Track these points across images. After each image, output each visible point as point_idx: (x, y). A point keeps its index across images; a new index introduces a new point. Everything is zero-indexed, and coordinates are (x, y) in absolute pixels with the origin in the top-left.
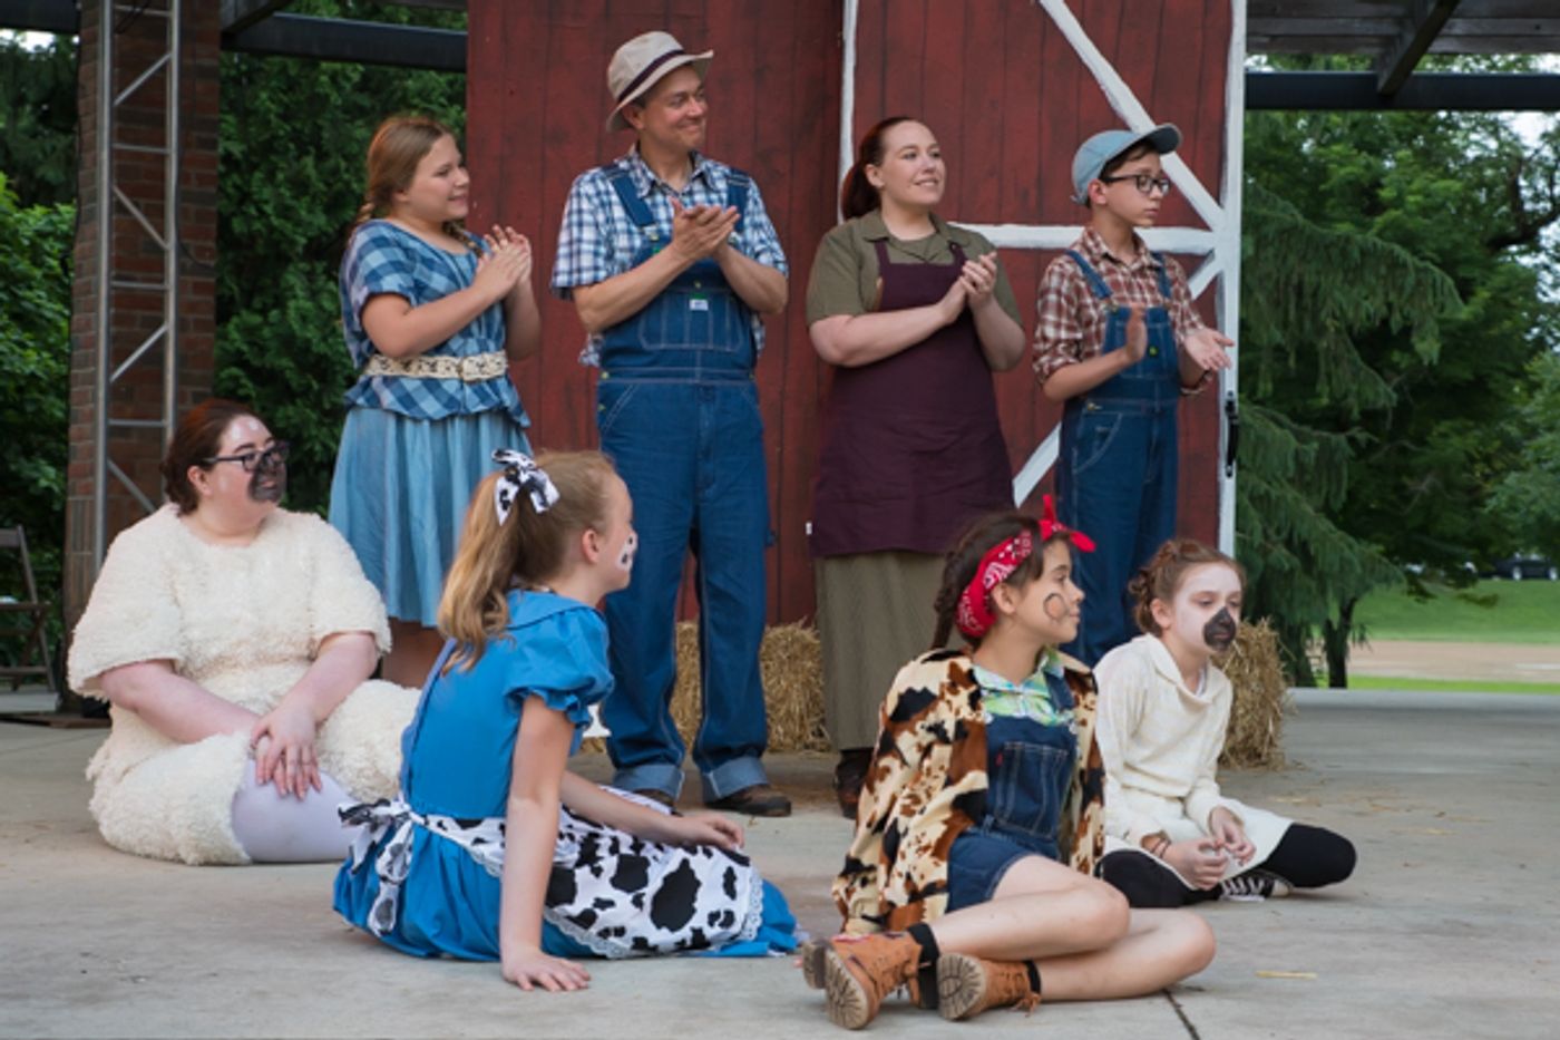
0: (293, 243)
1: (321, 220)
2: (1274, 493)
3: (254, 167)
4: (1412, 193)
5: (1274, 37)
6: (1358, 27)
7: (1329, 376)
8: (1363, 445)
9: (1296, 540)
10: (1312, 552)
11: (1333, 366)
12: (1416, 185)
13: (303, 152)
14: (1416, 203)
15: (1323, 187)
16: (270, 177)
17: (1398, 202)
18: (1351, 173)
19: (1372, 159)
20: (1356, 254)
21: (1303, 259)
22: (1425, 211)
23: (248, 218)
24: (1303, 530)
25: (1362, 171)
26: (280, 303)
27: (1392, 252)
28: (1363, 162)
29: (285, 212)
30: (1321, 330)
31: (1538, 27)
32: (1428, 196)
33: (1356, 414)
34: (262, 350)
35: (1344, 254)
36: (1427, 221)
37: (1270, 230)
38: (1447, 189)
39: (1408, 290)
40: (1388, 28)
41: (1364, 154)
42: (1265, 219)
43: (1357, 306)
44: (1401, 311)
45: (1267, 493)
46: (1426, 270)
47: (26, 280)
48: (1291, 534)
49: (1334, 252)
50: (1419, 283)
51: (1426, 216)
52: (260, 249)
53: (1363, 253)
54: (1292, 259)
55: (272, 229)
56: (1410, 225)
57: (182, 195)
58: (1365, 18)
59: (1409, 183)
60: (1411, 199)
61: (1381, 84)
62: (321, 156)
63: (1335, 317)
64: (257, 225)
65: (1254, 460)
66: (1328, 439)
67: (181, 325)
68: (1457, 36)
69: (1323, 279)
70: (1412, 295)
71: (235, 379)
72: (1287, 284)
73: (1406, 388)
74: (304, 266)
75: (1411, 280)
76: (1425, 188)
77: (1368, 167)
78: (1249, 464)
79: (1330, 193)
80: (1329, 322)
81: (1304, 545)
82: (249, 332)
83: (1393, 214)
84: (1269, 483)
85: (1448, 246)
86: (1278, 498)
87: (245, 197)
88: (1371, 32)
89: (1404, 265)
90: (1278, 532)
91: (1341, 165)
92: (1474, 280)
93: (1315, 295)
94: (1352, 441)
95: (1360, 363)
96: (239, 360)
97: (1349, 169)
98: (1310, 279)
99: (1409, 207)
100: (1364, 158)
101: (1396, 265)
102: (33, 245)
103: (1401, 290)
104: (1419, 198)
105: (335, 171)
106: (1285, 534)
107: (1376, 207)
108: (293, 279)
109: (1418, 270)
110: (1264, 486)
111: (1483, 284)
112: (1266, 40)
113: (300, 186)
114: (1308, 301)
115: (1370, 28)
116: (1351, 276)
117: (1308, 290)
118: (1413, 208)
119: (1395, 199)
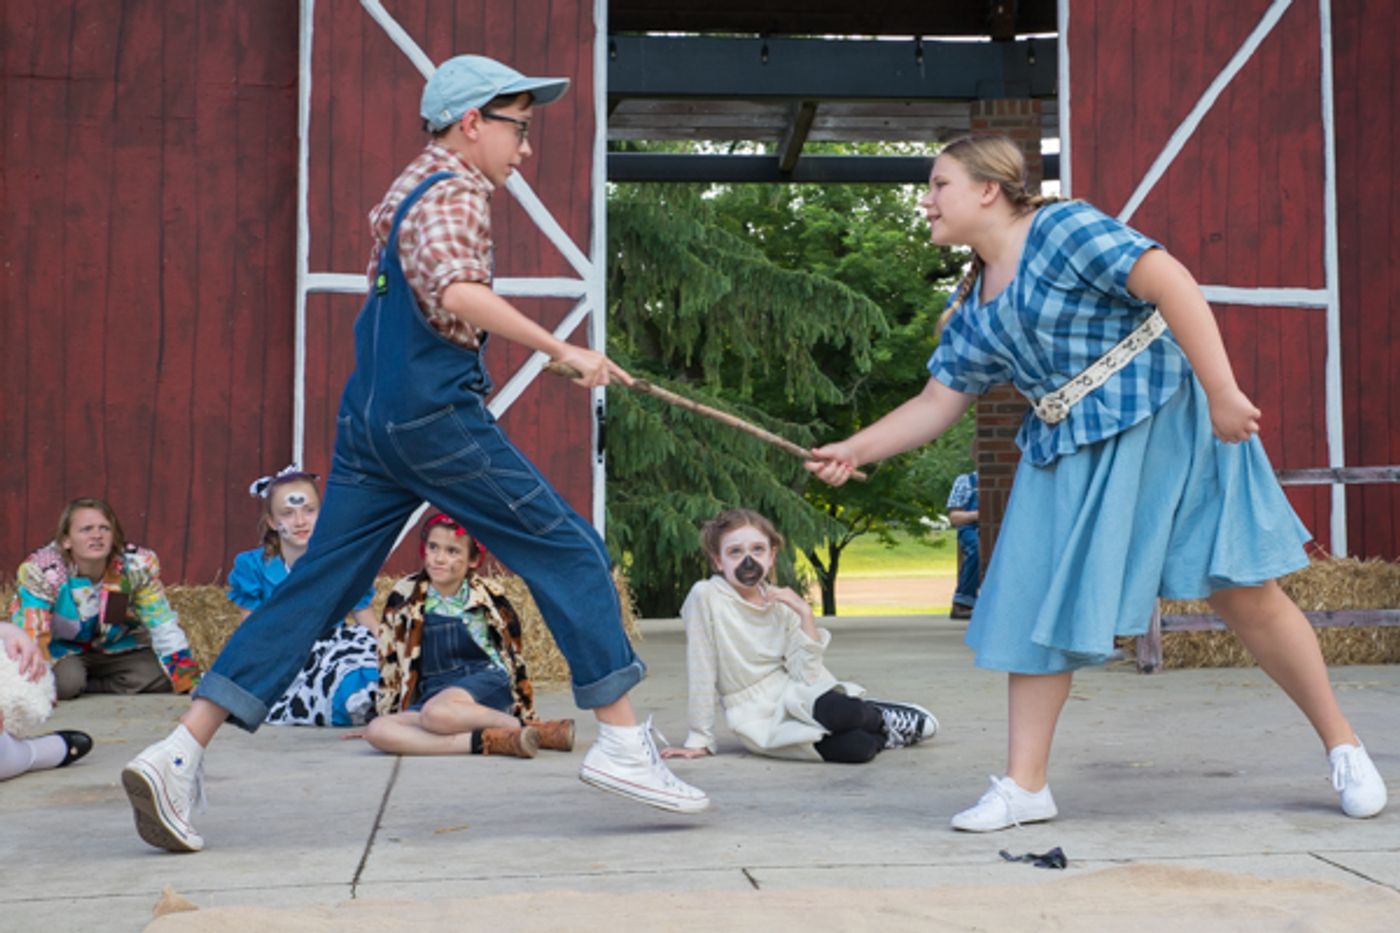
2: (749, 471)
4: (867, 241)
5: (698, 129)
6: (756, 122)
7: (794, 381)
8: (822, 433)
9: (766, 507)
10: (779, 515)
11: (797, 373)
12: (870, 235)
14: (870, 248)
15: (802, 236)
17: (857, 248)
18: (823, 226)
20: (810, 289)
21: (771, 292)
22: (878, 254)
24: (771, 499)
25: (830, 223)
27: (836, 287)
28: (832, 217)
30: (786, 346)
31: (886, 123)
32: (879, 242)
33: (814, 409)
35: (802, 289)
36: (880, 261)
37: (746, 271)
38: (892, 237)
39: (848, 316)
40: (778, 123)
41: (832, 210)
42: (741, 263)
43: (811, 327)
44: (844, 332)
45: (744, 471)
46: (861, 301)
48: (762, 502)
49: (794, 287)
50: (856, 311)
51: (879, 257)
53: (815, 288)
54: (762, 293)
56: (867, 265)
58: (761, 116)
59: (866, 232)
60: (866, 245)
61: (781, 163)
63: (794, 336)
65: (734, 446)
66: (796, 429)
69: (786, 308)
70: (852, 319)
72: (759, 312)
73: (868, 387)
75: (850, 308)
76: (877, 236)
77: (834, 221)
78: (731, 449)
79: (808, 240)
80: (791, 340)
81: (773, 509)
83: (854, 256)
84: (747, 464)
85: (895, 279)
86: (753, 475)
88: (766, 125)
89: (846, 298)
90: (753, 500)
91: (816, 220)
92: (916, 304)
93: (781, 320)
94: (813, 430)
95: (816, 370)
97: (821, 223)
98: (778, 308)
99: (866, 251)
100: (832, 214)
101: (839, 297)
103: (843, 315)
104: (872, 244)
106: (758, 502)
107: (843, 251)
109: (855, 301)
110: (742, 466)
111: (922, 307)
112: (692, 131)
114: (777, 324)
115: (766, 122)
116: (807, 305)
117: (777, 317)
118: (869, 252)
119: (855, 244)
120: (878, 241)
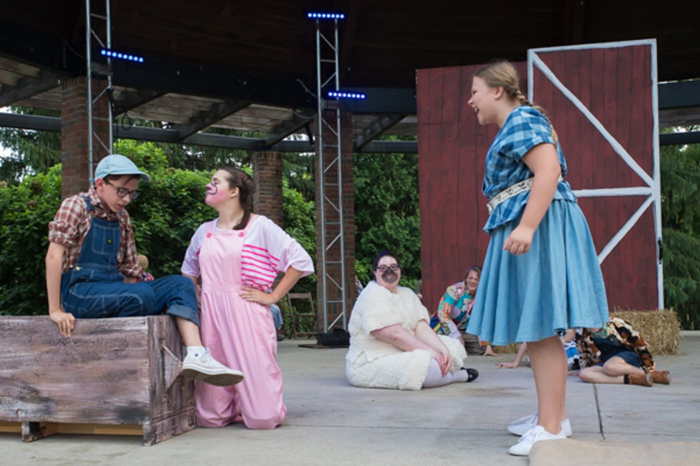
0: (386, 206)
1: (394, 198)
3: (374, 185)
13: (388, 179)
16: (379, 187)
23: (373, 200)
26: (383, 224)
29: (383, 197)
34: (378, 238)
47: (308, 223)
52: (377, 208)
55: (380, 202)
57: (344, 197)
62: (393, 180)
64: (376, 202)
67: (345, 234)
71: (371, 247)
74: (390, 212)
82: (374, 233)
87: (372, 193)
96: (372, 241)
102: (310, 212)
105: (397, 184)
108: (387, 216)
113: (387, 189)
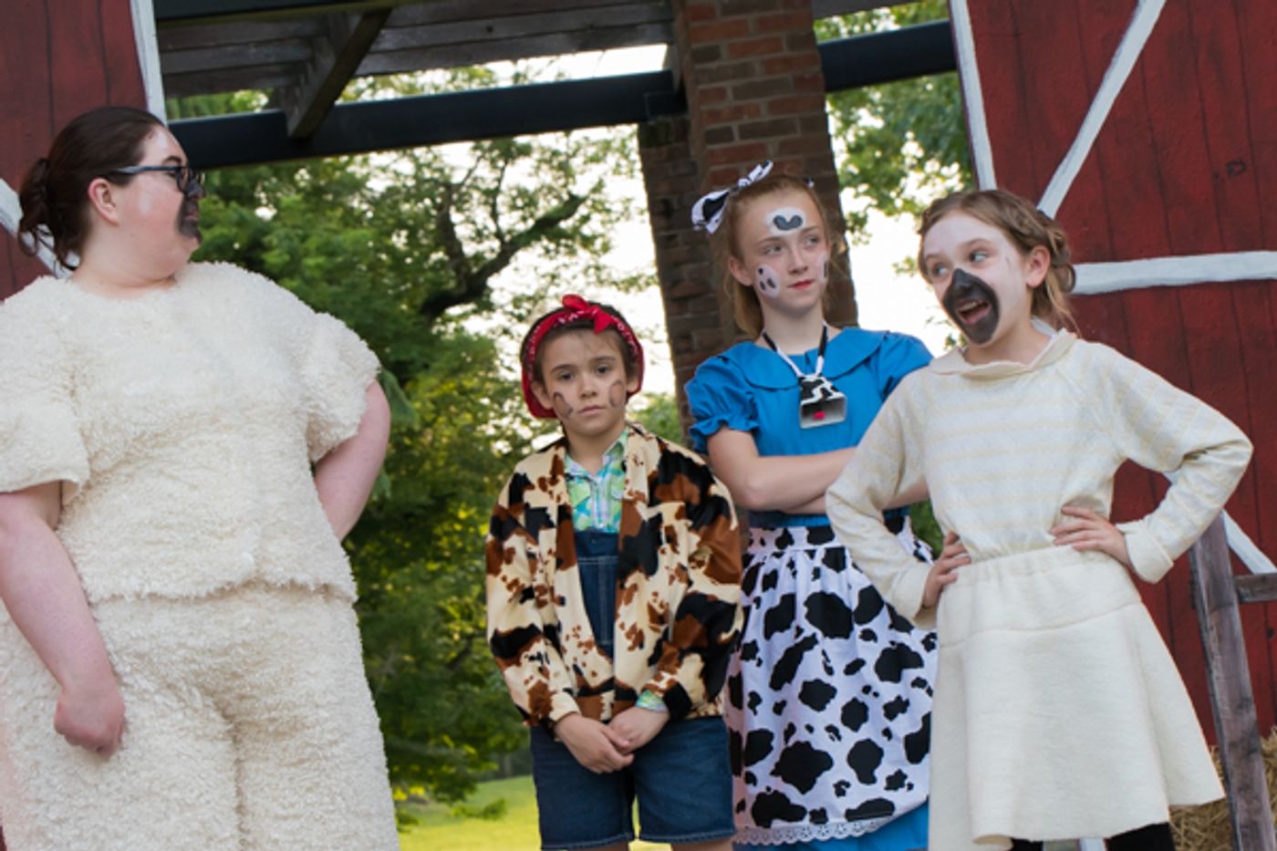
6: (253, 55)
12: (312, 243)
14: (318, 266)
18: (222, 236)
19: (245, 211)
28: (235, 217)
32: (331, 254)
36: (335, 289)
40: (294, 52)
41: (234, 204)
51: (331, 282)
58: (259, 44)
59: (304, 239)
60: (310, 261)
68: (386, 52)
76: (328, 243)
85: (369, 321)
88: (272, 59)
92: (412, 362)
99: (308, 273)
104: (321, 260)
111: (426, 367)
115: (271, 54)
118: (317, 274)
119: (287, 264)
120: (329, 251)
